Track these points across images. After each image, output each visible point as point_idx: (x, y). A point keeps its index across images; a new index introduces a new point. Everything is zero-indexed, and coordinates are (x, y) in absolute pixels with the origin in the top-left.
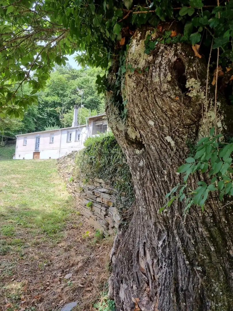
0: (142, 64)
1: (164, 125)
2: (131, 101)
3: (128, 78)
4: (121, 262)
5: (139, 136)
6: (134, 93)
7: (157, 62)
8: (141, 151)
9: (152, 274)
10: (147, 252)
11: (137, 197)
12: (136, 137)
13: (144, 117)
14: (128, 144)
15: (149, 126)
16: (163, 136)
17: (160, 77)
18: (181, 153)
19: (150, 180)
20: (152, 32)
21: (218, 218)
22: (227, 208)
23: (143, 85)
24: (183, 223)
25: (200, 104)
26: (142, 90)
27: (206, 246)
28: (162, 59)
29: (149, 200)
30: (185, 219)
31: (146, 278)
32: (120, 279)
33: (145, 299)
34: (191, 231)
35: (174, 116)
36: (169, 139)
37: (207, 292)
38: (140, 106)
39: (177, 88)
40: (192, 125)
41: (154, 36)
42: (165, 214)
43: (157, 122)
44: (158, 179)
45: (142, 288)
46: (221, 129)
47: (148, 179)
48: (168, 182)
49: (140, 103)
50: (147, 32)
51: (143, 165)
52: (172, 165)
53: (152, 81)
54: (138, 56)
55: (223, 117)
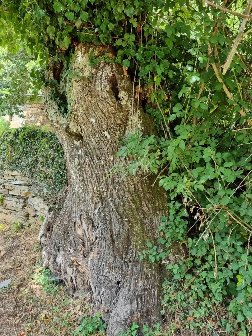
0: (87, 74)
1: (103, 123)
2: (76, 101)
3: (74, 82)
4: (58, 235)
5: (79, 129)
6: (80, 95)
7: (99, 74)
8: (79, 142)
9: (88, 236)
10: (83, 221)
11: (72, 181)
12: (77, 130)
13: (87, 115)
14: (68, 136)
15: (91, 123)
16: (102, 131)
17: (101, 86)
18: (114, 144)
19: (89, 165)
20: (94, 50)
21: (137, 188)
22: (142, 182)
23: (88, 91)
24: (115, 193)
25: (128, 111)
26: (87, 94)
27: (130, 206)
28: (102, 73)
29: (87, 180)
30: (117, 190)
31: (82, 241)
32: (57, 249)
33: (81, 257)
34: (121, 198)
35: (110, 117)
36: (106, 133)
37: (131, 232)
38: (85, 107)
39: (113, 97)
40: (122, 124)
41: (96, 53)
42: (101, 190)
43: (97, 120)
44: (96, 164)
45: (78, 249)
46: (140, 129)
47: (86, 165)
48: (104, 165)
49: (84, 104)
50: (90, 49)
51: (81, 153)
52: (108, 153)
53: (95, 89)
54: (84, 67)
55: (141, 121)
